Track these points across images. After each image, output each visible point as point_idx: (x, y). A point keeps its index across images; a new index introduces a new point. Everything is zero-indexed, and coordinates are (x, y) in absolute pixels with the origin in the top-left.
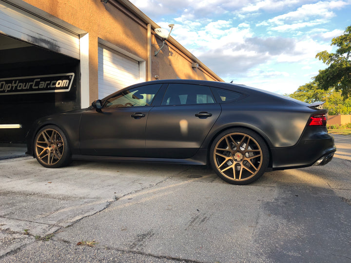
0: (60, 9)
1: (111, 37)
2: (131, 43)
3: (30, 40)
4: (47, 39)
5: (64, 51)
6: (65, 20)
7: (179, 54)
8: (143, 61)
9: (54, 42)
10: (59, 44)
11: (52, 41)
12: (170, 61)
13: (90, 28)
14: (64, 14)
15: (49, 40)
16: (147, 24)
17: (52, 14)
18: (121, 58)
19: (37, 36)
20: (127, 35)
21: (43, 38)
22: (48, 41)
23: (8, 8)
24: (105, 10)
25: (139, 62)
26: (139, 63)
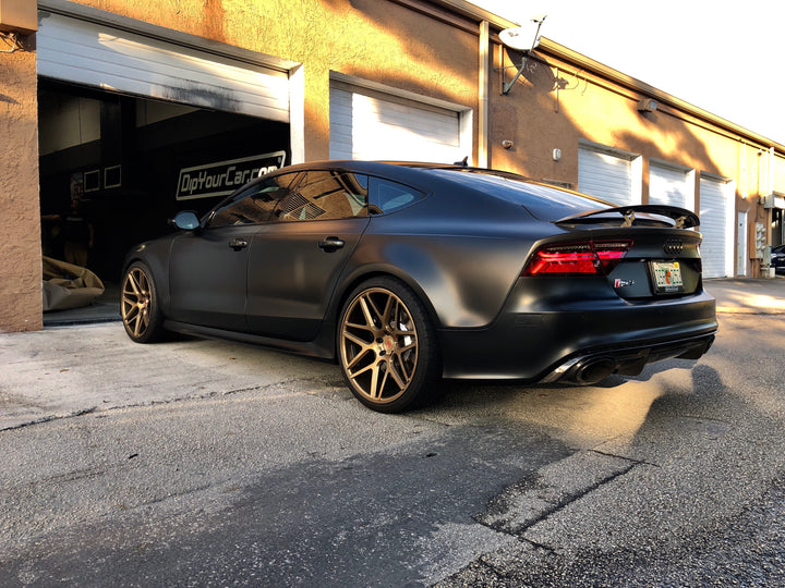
0: (230, 23)
1: (368, 65)
2: (427, 73)
3: (171, 96)
4: (208, 88)
5: (248, 109)
6: (244, 46)
7: (587, 80)
8: (468, 111)
9: (226, 93)
10: (236, 95)
11: (220, 91)
12: (556, 103)
13: (307, 53)
14: (238, 34)
15: (213, 89)
16: (477, 23)
17: (212, 37)
18: (402, 109)
19: (185, 85)
20: (417, 56)
21: (200, 87)
22: (210, 93)
23: (121, 40)
24: (349, 7)
25: (458, 113)
26: (459, 115)
